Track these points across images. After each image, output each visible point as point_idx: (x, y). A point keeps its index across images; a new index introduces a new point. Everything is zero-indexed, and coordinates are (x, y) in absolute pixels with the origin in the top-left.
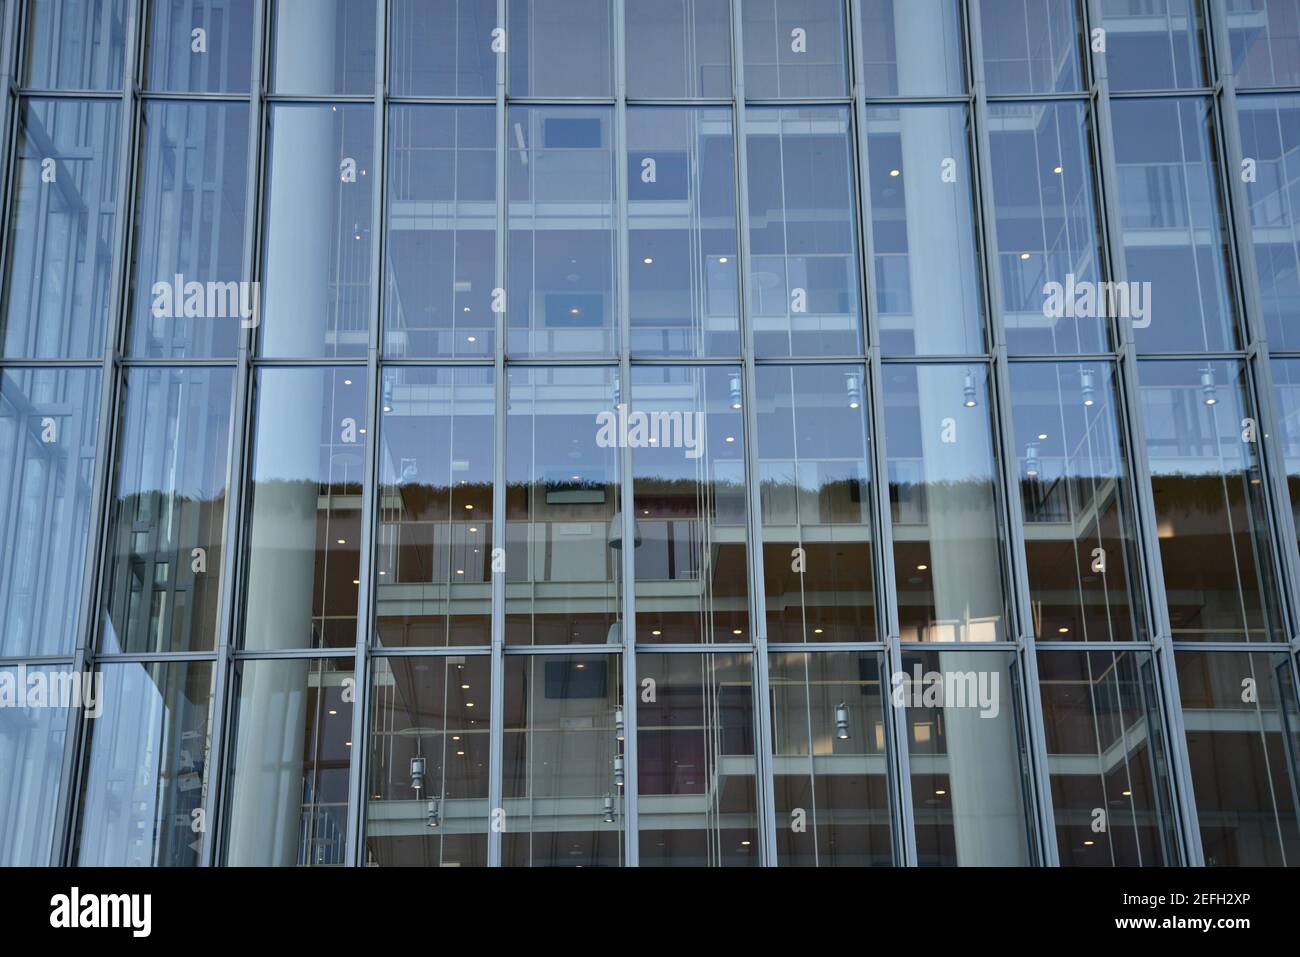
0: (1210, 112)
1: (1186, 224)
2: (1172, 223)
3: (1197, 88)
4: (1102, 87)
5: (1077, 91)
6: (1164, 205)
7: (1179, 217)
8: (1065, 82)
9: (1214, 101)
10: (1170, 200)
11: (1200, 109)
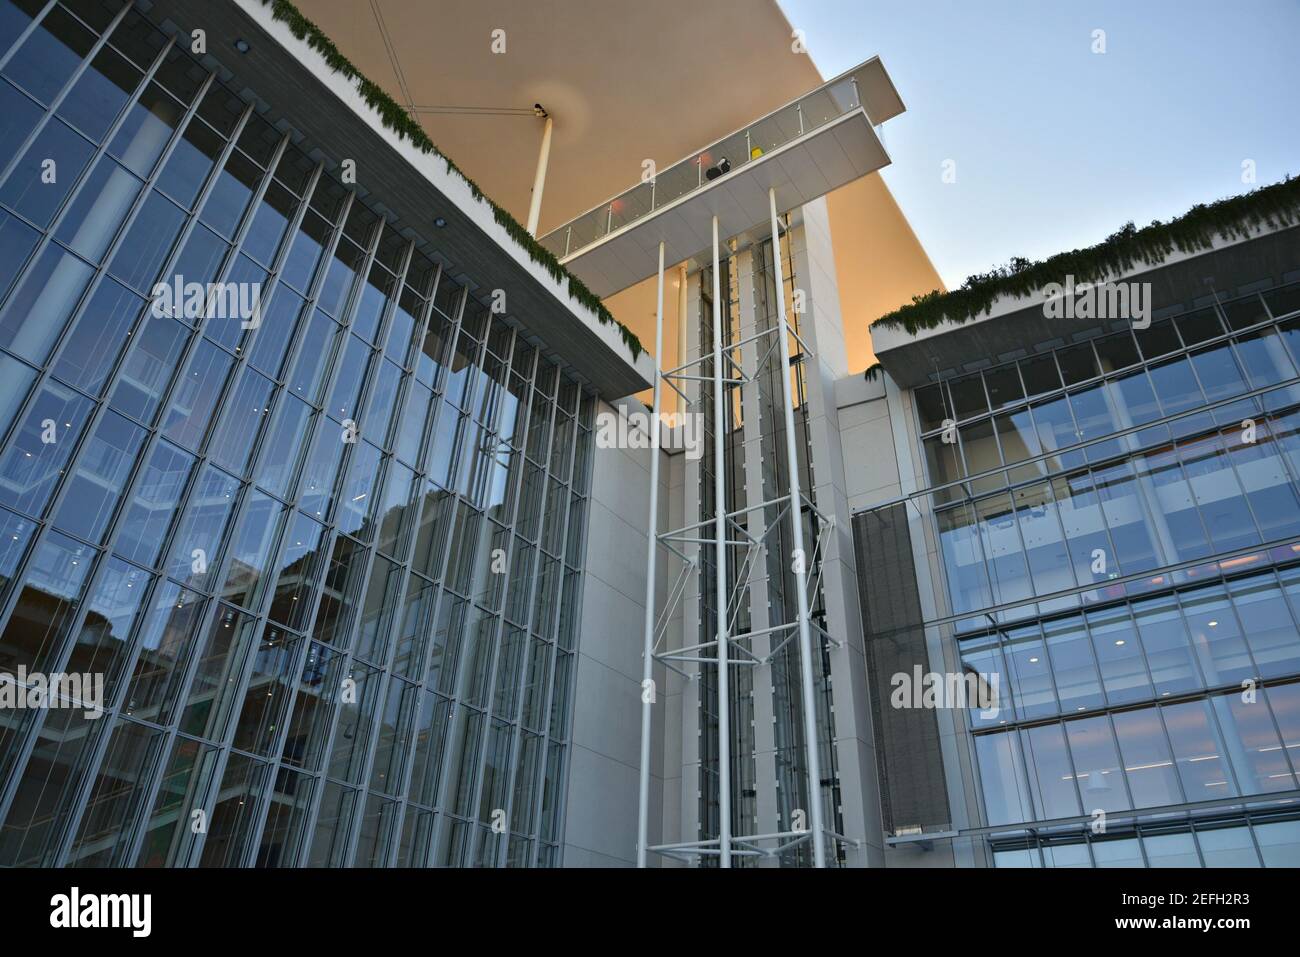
0: (147, 437)
1: (111, 479)
2: (106, 476)
3: (147, 425)
4: (107, 402)
5: (95, 396)
6: (106, 468)
7: (110, 475)
8: (92, 391)
9: (151, 434)
10: (111, 465)
11: (144, 434)
